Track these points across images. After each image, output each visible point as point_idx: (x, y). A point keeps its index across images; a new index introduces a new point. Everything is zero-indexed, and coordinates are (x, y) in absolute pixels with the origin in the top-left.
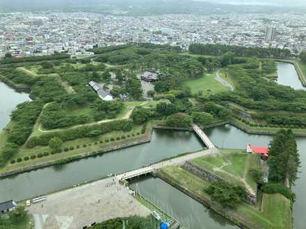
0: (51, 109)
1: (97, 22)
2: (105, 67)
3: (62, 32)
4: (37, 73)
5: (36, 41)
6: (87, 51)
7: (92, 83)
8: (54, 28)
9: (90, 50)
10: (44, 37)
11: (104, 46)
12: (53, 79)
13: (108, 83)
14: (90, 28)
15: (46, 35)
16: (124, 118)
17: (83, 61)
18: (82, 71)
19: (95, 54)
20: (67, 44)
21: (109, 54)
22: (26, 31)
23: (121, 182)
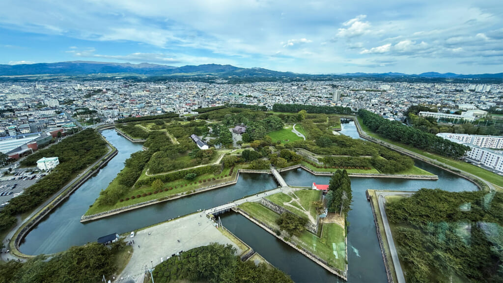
0: (158, 157)
1: (203, 89)
2: (206, 123)
3: (175, 97)
4: (151, 129)
5: (154, 104)
6: (193, 111)
7: (193, 136)
8: (169, 94)
9: (195, 111)
10: (160, 101)
11: (207, 107)
12: (163, 133)
13: (207, 136)
14: (197, 93)
15: (161, 100)
16: (215, 164)
17: (189, 119)
18: (186, 126)
19: (199, 113)
20: (177, 106)
21: (209, 113)
22: (148, 97)
23: (208, 216)
